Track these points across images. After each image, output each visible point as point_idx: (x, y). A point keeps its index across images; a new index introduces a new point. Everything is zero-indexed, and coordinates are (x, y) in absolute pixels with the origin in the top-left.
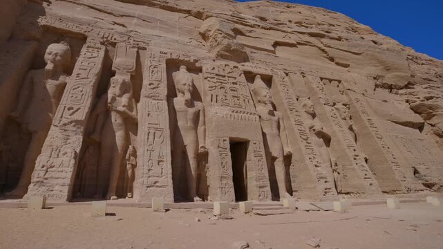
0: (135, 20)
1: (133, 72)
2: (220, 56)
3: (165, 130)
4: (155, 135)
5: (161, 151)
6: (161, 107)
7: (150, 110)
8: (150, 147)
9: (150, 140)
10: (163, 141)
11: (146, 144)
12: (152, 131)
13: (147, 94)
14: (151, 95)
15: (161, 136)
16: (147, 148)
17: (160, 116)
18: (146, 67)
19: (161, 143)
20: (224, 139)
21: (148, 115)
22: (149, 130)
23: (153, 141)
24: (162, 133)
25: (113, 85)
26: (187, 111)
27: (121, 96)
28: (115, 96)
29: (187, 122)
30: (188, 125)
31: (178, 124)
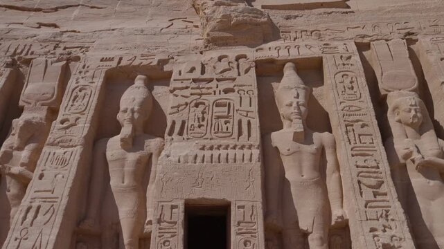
0: (76, 12)
1: (51, 103)
2: (213, 42)
3: (59, 200)
4: (40, 211)
5: (40, 238)
6: (68, 159)
7: (47, 167)
8: (23, 233)
9: (27, 220)
10: (48, 221)
11: (17, 227)
12: (35, 205)
13: (52, 140)
14: (58, 140)
15: (48, 211)
16: (17, 234)
17: (60, 176)
18: (66, 91)
19: (45, 224)
20: (173, 204)
21: (41, 177)
22: (31, 203)
23: (30, 222)
24: (53, 205)
25: (13, 132)
26: (124, 159)
27: (20, 148)
28: (11, 150)
29: (123, 179)
30: (125, 184)
31: (111, 183)
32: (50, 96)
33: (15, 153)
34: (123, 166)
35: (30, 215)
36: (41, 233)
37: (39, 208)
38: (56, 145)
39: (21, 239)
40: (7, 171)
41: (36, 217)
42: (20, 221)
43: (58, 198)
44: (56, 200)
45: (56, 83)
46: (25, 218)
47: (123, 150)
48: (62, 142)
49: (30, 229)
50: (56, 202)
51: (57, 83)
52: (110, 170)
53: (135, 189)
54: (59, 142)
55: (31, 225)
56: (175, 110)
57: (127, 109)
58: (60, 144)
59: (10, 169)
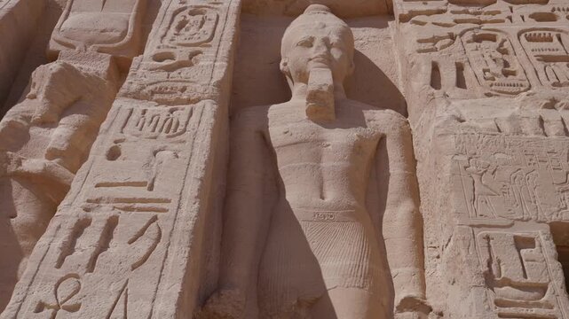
3: (172, 207)
4: (117, 232)
5: (120, 306)
6: (182, 122)
7: (126, 135)
8: (64, 290)
9: (77, 253)
10: (145, 259)
11: (43, 272)
12: (100, 216)
13: (134, 87)
14: (151, 87)
15: (141, 233)
16: (42, 293)
17: (167, 154)
18: (160, 14)
19: (134, 268)
20: (519, 234)
21: (113, 154)
22: (87, 210)
23: (86, 260)
24: (155, 219)
25: (33, 91)
26: (319, 142)
27: (47, 122)
28: (25, 124)
29: (321, 188)
30: (326, 200)
31: (288, 197)
32: (118, 34)
33: (34, 131)
34: (318, 158)
35: (87, 242)
36: (123, 290)
37: (112, 224)
38: (147, 98)
39: (57, 308)
40: (12, 168)
41: (103, 245)
42: (54, 255)
43: (168, 201)
44: (165, 206)
45: (130, 15)
46: (69, 248)
47: (312, 124)
48: (161, 91)
49: (87, 279)
50: (165, 210)
51: (133, 13)
52: (281, 168)
53: (353, 215)
54: (153, 93)
55: (91, 266)
56: (429, 45)
57: (312, 39)
58: (157, 96)
59: (19, 163)
